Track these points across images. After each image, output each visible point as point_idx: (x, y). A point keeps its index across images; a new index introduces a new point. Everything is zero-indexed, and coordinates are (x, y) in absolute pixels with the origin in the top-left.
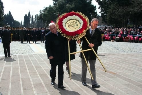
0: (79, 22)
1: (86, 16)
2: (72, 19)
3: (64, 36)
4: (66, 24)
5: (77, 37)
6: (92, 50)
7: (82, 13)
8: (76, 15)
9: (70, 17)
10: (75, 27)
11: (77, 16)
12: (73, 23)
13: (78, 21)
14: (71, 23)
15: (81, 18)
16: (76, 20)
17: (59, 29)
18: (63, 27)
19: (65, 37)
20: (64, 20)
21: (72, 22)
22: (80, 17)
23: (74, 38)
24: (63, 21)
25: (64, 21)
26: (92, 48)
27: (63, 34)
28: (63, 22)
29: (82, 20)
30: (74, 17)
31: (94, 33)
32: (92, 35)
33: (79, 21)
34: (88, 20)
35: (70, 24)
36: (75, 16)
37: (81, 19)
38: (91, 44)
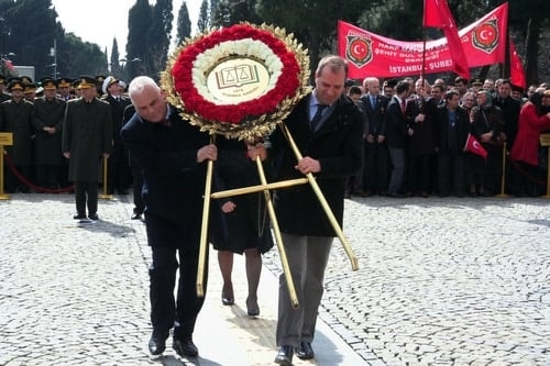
0: (267, 68)
1: (298, 43)
2: (239, 53)
3: (193, 123)
4: (206, 74)
5: (250, 127)
6: (308, 185)
7: (283, 31)
8: (254, 39)
9: (227, 46)
10: (246, 88)
11: (258, 42)
12: (239, 71)
13: (263, 62)
14: (233, 72)
15: (278, 49)
16: (253, 58)
17: (174, 92)
18: (192, 85)
19: (198, 128)
20: (200, 56)
21: (235, 69)
22: (270, 47)
23: (237, 130)
24: (195, 59)
25: (202, 61)
26: (310, 176)
27: (191, 113)
28: (196, 63)
29: (279, 59)
30: (248, 46)
31: (329, 119)
32: (317, 128)
33: (266, 63)
34: (307, 59)
35: (225, 74)
36: (251, 39)
37: (275, 56)
38: (308, 158)
